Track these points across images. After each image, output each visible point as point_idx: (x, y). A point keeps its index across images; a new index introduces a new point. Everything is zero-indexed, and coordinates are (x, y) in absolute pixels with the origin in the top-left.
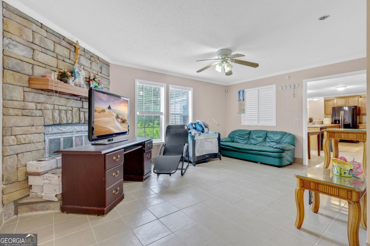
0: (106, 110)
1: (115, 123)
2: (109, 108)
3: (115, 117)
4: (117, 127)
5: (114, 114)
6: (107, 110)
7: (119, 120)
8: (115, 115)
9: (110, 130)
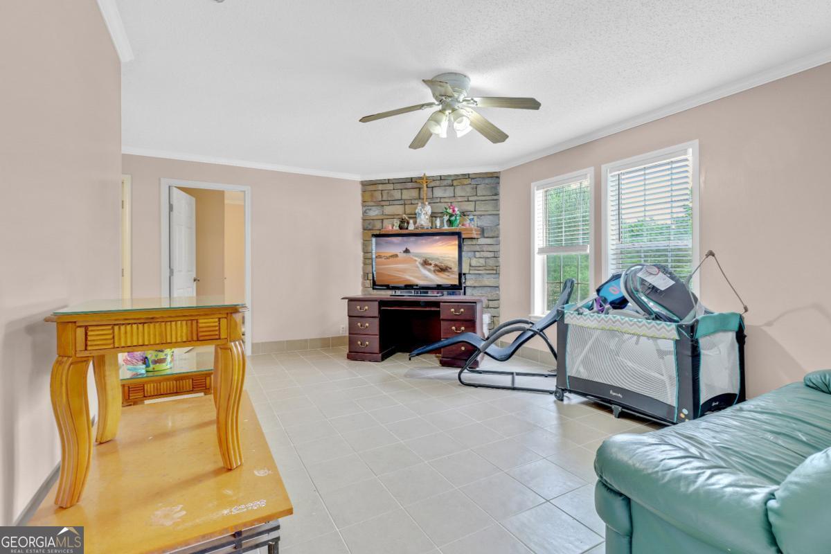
0: (399, 254)
1: (420, 271)
2: (407, 251)
3: (420, 263)
4: (426, 277)
5: (416, 259)
6: (402, 256)
7: (432, 268)
8: (419, 260)
9: (409, 280)
